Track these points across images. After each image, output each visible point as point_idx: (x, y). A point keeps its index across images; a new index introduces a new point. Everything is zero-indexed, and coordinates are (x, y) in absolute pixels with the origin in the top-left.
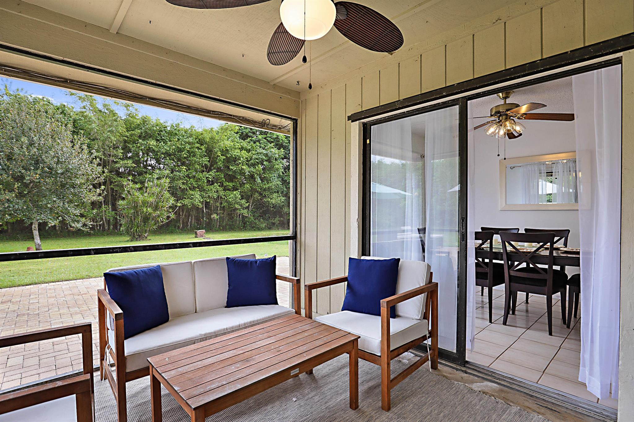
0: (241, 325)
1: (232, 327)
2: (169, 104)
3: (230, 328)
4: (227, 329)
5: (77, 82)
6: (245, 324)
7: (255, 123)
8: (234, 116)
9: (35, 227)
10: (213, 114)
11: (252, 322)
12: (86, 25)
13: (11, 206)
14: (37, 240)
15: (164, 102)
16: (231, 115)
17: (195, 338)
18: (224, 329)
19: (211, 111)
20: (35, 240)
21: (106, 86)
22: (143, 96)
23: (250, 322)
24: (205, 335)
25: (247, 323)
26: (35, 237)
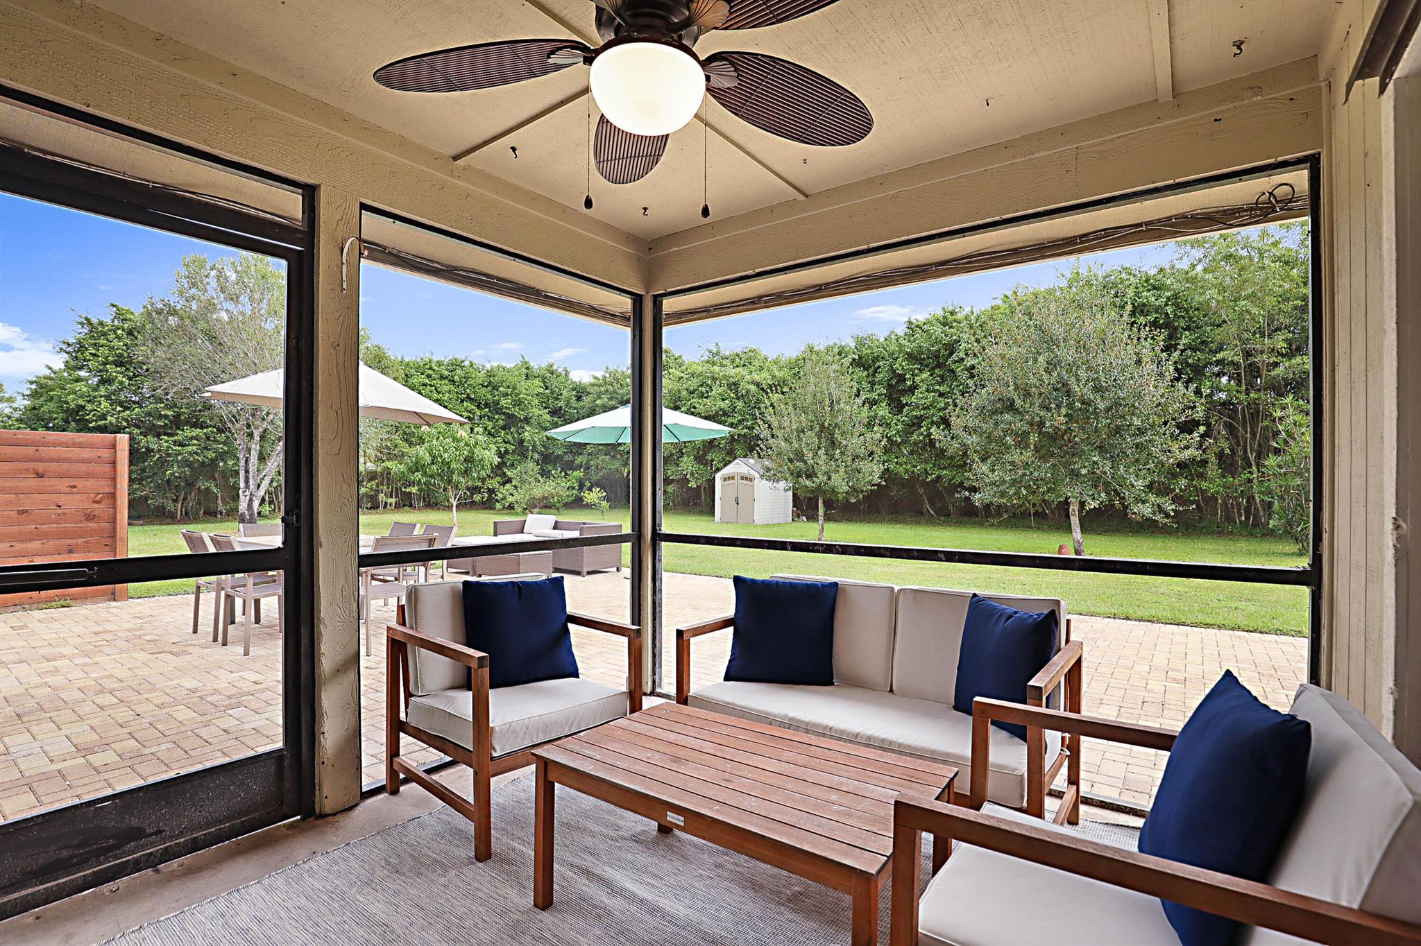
0: (862, 737)
1: (842, 732)
2: (976, 261)
3: (836, 731)
4: (831, 729)
5: (834, 283)
6: (869, 738)
7: (1234, 213)
8: (1147, 224)
9: (1073, 510)
10: (1082, 242)
11: (888, 741)
12: (771, 209)
13: (1028, 473)
14: (1077, 533)
15: (965, 261)
16: (1139, 225)
17: (775, 716)
18: (827, 727)
19: (1075, 237)
20: (1074, 534)
21: (868, 273)
22: (926, 265)
23: (883, 740)
24: (792, 719)
25: (875, 739)
26: (1073, 527)
